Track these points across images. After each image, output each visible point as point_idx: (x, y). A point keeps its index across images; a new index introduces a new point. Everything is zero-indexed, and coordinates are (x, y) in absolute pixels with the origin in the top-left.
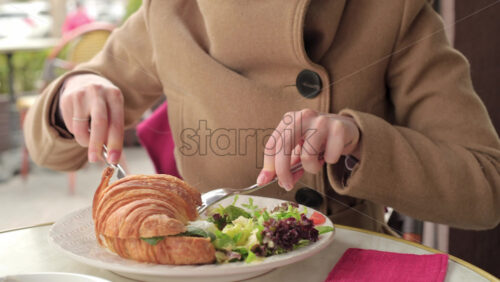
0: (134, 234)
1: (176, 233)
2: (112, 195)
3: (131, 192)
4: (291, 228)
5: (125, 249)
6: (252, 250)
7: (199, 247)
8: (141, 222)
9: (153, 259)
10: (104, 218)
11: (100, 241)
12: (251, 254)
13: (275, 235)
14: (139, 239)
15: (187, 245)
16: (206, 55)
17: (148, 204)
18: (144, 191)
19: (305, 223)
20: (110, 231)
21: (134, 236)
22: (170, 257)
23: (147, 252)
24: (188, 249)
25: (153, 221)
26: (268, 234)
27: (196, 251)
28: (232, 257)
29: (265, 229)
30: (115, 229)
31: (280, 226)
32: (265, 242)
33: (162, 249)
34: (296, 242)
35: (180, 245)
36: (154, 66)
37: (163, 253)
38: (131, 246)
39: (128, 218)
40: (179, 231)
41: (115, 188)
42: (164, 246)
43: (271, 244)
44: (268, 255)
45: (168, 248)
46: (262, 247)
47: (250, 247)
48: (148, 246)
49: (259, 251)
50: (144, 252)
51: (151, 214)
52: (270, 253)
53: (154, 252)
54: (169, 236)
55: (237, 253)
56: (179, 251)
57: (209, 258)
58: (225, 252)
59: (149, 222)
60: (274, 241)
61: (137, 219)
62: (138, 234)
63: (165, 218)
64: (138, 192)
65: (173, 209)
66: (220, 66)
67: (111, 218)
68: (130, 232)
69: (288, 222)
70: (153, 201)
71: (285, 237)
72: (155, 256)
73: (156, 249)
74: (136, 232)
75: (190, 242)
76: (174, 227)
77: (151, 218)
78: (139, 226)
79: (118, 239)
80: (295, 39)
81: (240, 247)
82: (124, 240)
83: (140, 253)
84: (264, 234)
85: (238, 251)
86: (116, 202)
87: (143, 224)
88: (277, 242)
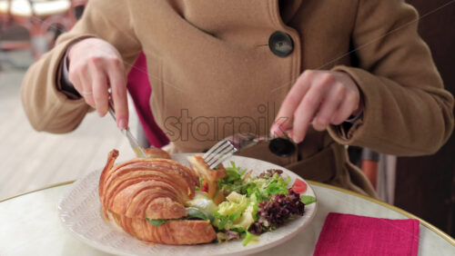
0: (141, 214)
1: (178, 217)
2: (119, 175)
3: (137, 173)
4: (282, 206)
5: (132, 227)
6: (248, 229)
7: (200, 230)
8: (148, 204)
9: (158, 240)
10: (112, 195)
11: (107, 216)
12: (248, 233)
13: (269, 215)
14: (145, 220)
15: (189, 229)
16: (182, 20)
17: (154, 187)
18: (148, 172)
19: (292, 197)
20: (117, 208)
21: (140, 216)
22: (173, 238)
23: (153, 233)
24: (190, 233)
25: (159, 204)
26: (263, 214)
27: (197, 233)
28: (231, 237)
29: (260, 209)
30: (122, 208)
32: (261, 221)
33: (166, 231)
34: (288, 216)
35: (183, 229)
36: (133, 30)
37: (167, 235)
38: (138, 227)
39: (135, 199)
40: (182, 215)
41: (122, 169)
42: (168, 230)
43: (266, 223)
44: (263, 232)
45: (172, 231)
46: (257, 224)
48: (153, 228)
49: (254, 229)
50: (150, 234)
51: (156, 198)
52: (265, 230)
53: (158, 233)
54: (173, 219)
55: (235, 233)
56: (181, 234)
57: (209, 239)
58: (223, 231)
59: (155, 205)
60: (268, 220)
61: (143, 201)
62: (144, 215)
63: (169, 202)
64: (143, 173)
65: (176, 191)
66: (196, 30)
67: (118, 196)
68: (137, 213)
69: (280, 200)
70: (158, 183)
71: (278, 216)
72: (160, 237)
73: (161, 230)
74: (142, 213)
75: (192, 225)
76: (177, 211)
77: (157, 201)
78: (146, 208)
79: (125, 217)
80: (270, 6)
81: (237, 226)
82: (131, 220)
83: (146, 234)
84: (259, 213)
85: (236, 230)
86: (123, 182)
87: (149, 206)
88: (271, 221)
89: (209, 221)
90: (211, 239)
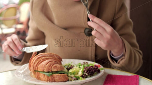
2: (38, 59)
3: (44, 58)
4: (92, 69)
6: (81, 76)
7: (63, 77)
12: (81, 78)
13: (88, 72)
15: (60, 77)
17: (52, 61)
19: (96, 67)
20: (40, 69)
24: (60, 78)
26: (85, 71)
27: (63, 78)
28: (74, 79)
29: (84, 70)
30: (42, 69)
31: (89, 69)
32: (85, 74)
33: (52, 78)
34: (94, 73)
35: (58, 77)
39: (47, 65)
41: (38, 57)
43: (87, 74)
44: (86, 78)
45: (54, 78)
46: (84, 75)
47: (80, 76)
48: (47, 77)
49: (83, 76)
52: (86, 77)
55: (75, 78)
56: (57, 79)
58: (72, 77)
60: (88, 73)
62: (51, 70)
63: (58, 65)
64: (46, 57)
67: (40, 65)
69: (91, 67)
71: (91, 72)
72: (50, 80)
73: (50, 78)
83: (45, 79)
84: (84, 71)
85: (76, 77)
86: (40, 61)
87: (52, 67)
88: (88, 74)
89: (66, 74)
90: (67, 80)
